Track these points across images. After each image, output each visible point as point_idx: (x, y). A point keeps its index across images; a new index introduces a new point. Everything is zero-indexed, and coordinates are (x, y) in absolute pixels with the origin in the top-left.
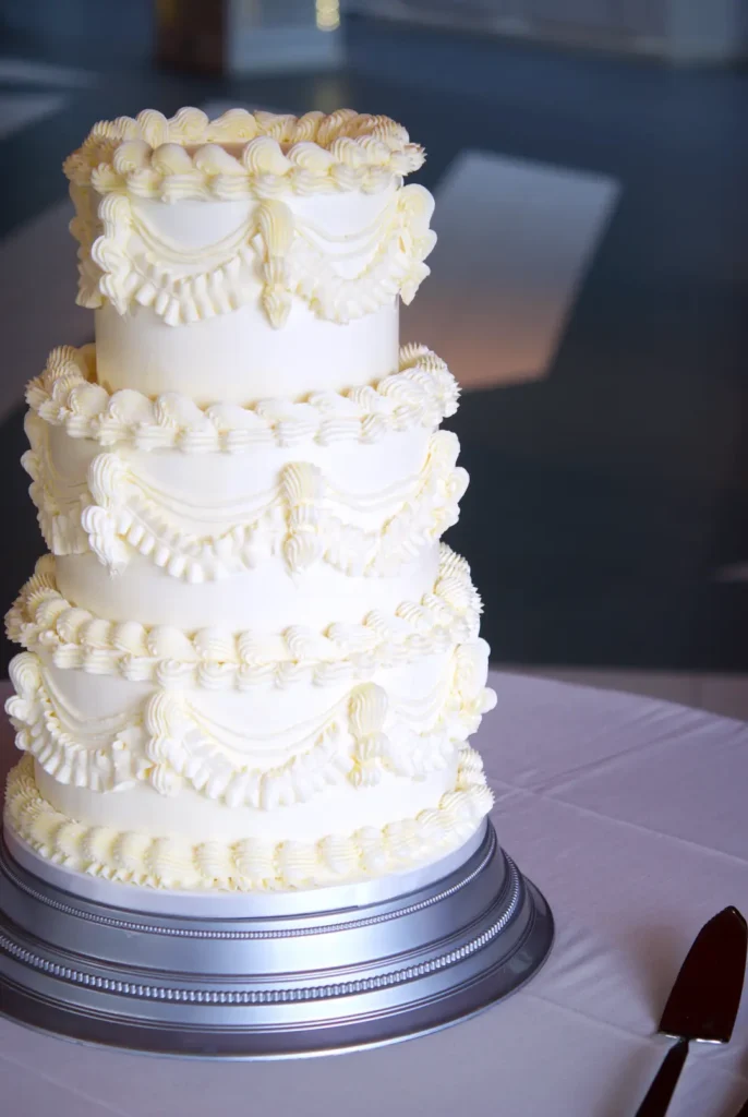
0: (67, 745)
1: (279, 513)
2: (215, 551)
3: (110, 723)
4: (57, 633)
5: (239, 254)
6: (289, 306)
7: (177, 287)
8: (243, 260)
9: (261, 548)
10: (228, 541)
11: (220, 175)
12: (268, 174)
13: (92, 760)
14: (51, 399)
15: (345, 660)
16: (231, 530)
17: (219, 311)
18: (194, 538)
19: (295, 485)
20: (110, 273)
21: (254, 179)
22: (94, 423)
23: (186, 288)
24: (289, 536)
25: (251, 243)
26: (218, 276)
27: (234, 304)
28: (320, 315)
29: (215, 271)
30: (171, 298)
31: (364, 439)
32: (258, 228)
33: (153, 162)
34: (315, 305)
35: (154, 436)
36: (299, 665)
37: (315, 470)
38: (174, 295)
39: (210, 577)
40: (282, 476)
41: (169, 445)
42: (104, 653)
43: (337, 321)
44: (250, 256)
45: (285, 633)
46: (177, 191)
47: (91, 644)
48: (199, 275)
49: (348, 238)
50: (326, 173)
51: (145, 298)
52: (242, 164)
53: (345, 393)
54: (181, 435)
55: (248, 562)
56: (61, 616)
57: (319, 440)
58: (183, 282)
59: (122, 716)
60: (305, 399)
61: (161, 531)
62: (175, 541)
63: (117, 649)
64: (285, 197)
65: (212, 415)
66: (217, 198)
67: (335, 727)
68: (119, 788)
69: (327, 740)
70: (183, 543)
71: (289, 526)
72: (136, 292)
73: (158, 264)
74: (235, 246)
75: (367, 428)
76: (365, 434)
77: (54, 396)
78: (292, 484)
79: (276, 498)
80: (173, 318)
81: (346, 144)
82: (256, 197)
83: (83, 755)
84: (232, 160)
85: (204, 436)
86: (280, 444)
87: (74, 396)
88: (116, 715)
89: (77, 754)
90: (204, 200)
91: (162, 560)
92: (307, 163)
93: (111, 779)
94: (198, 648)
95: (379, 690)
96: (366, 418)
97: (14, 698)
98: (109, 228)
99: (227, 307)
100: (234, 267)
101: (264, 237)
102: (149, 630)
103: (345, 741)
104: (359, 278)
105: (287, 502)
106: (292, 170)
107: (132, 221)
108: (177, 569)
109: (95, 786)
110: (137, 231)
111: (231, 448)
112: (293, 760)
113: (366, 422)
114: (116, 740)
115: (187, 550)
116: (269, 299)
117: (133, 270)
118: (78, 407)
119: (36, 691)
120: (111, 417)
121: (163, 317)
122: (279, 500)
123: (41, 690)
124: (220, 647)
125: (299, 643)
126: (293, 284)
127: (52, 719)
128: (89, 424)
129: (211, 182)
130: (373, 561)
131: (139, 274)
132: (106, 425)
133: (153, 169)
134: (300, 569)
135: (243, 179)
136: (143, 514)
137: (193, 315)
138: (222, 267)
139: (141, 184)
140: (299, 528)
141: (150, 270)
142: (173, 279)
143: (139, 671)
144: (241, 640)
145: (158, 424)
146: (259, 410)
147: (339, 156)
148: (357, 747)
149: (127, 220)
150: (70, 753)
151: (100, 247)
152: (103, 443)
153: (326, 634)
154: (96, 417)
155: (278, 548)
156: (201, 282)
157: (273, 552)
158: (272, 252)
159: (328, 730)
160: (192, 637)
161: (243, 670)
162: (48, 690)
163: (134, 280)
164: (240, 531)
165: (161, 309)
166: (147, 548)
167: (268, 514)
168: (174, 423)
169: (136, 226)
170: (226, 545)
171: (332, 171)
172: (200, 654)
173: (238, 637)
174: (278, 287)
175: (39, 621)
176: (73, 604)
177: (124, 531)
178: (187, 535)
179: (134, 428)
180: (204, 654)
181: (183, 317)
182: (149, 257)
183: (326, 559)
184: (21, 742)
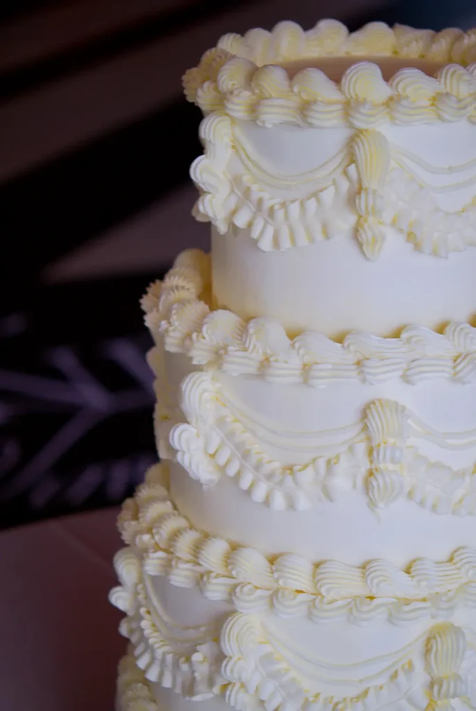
0: (157, 646)
1: (361, 448)
2: (296, 482)
3: (192, 633)
4: (153, 537)
5: (334, 183)
6: (383, 238)
7: (271, 212)
8: (337, 189)
9: (341, 482)
10: (309, 473)
11: (315, 102)
12: (364, 102)
13: (176, 665)
14: (158, 310)
15: (424, 600)
16: (314, 460)
17: (312, 240)
18: (276, 465)
19: (377, 424)
20: (210, 193)
21: (349, 107)
22: (187, 342)
23: (280, 215)
24: (371, 473)
25: (345, 173)
26: (312, 204)
27: (327, 234)
28: (417, 247)
29: (309, 198)
30: (266, 223)
31: (456, 379)
32: (352, 159)
33: (253, 84)
34: (413, 239)
35: (240, 363)
36: (376, 602)
37: (399, 409)
38: (269, 220)
39: (291, 505)
40: (365, 414)
41: (253, 372)
42: (188, 566)
43: (435, 253)
44: (345, 186)
45: (364, 567)
46: (272, 116)
47: (178, 554)
48: (293, 201)
49: (451, 170)
50: (428, 103)
51: (241, 221)
52: (340, 90)
53: (441, 329)
54: (265, 364)
55: (328, 494)
56: (161, 519)
57: (406, 378)
58: (276, 207)
59: (203, 629)
60: (397, 334)
61: (246, 455)
62: (258, 467)
63: (199, 565)
64: (383, 127)
65: (297, 345)
66: (311, 125)
67: (410, 663)
68: (197, 698)
69: (402, 678)
70: (267, 468)
71: (371, 462)
72: (234, 213)
73: (255, 188)
74: (330, 174)
75: (458, 368)
76: (456, 374)
77: (161, 307)
78: (374, 424)
79: (358, 434)
80: (266, 244)
81: (455, 72)
82: (351, 126)
83: (169, 657)
84: (331, 85)
85: (287, 367)
86: (364, 381)
87: (174, 312)
88: (197, 627)
89: (164, 654)
90: (298, 126)
91: (245, 483)
92: (409, 91)
93: (190, 689)
94: (276, 575)
95: (457, 631)
96: (458, 357)
97: (118, 589)
98: (209, 148)
99: (319, 236)
100: (328, 196)
101: (357, 167)
102: (235, 547)
103: (420, 678)
104: (463, 211)
105: (369, 439)
106: (391, 99)
107: (233, 141)
108: (260, 494)
109: (178, 690)
110: (237, 152)
111: (315, 382)
112: (366, 692)
113: (458, 361)
114: (196, 651)
115: (270, 477)
116: (361, 231)
117: (232, 191)
118: (176, 323)
119: (136, 585)
120: (204, 338)
121: (257, 241)
122: (363, 436)
123: (140, 587)
124: (298, 576)
125: (375, 581)
126: (387, 216)
127: (147, 616)
128: (183, 340)
129: (305, 109)
130: (460, 501)
131: (238, 196)
132: (197, 345)
133: (252, 91)
134: (381, 505)
135: (339, 107)
136: (230, 435)
137: (286, 243)
138: (315, 195)
139: (238, 107)
140: (382, 466)
141: (247, 193)
142: (267, 204)
143: (216, 591)
144: (319, 571)
145: (245, 350)
146: (346, 344)
147: (445, 83)
148: (431, 685)
149: (227, 140)
150: (159, 653)
151: (199, 166)
152: (195, 362)
153: (408, 571)
154: (189, 336)
155: (360, 483)
156: (295, 209)
157: (355, 486)
158: (365, 184)
159: (403, 667)
160: (272, 560)
161: (317, 601)
162: (145, 588)
163: (232, 203)
164: (322, 463)
165: (255, 234)
166: (232, 471)
167: (351, 449)
168: (261, 351)
169: (236, 147)
170: (307, 476)
171: (437, 99)
172: (277, 580)
173: (317, 565)
174: (371, 219)
175: (141, 520)
176: (175, 508)
177: (212, 452)
178: (270, 462)
179: (222, 352)
180: (281, 582)
181: (276, 242)
182: (246, 179)
183: (410, 495)
184: (124, 629)
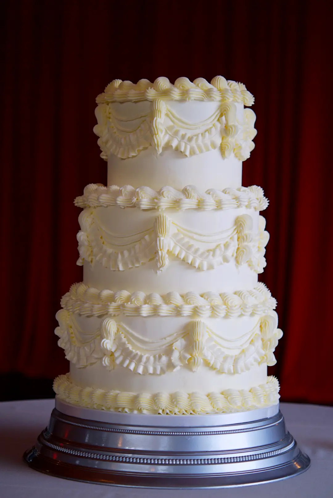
1: (235, 237)
2: (213, 255)
5: (214, 125)
9: (230, 253)
16: (219, 246)
17: (201, 151)
18: (205, 249)
22: (156, 200)
23: (194, 139)
24: (238, 249)
25: (219, 120)
29: (206, 132)
30: (186, 144)
40: (237, 222)
41: (195, 207)
42: (166, 306)
44: (219, 126)
48: (198, 134)
51: (174, 144)
54: (200, 202)
55: (226, 260)
62: (196, 252)
70: (200, 252)
74: (212, 122)
79: (234, 231)
91: (190, 260)
101: (226, 117)
107: (167, 111)
108: (197, 264)
110: (168, 116)
115: (201, 255)
117: (167, 132)
121: (184, 152)
122: (236, 232)
131: (169, 135)
136: (179, 241)
138: (208, 131)
141: (176, 132)
142: (188, 136)
155: (235, 254)
164: (222, 246)
165: (182, 149)
166: (182, 256)
167: (232, 238)
170: (218, 252)
